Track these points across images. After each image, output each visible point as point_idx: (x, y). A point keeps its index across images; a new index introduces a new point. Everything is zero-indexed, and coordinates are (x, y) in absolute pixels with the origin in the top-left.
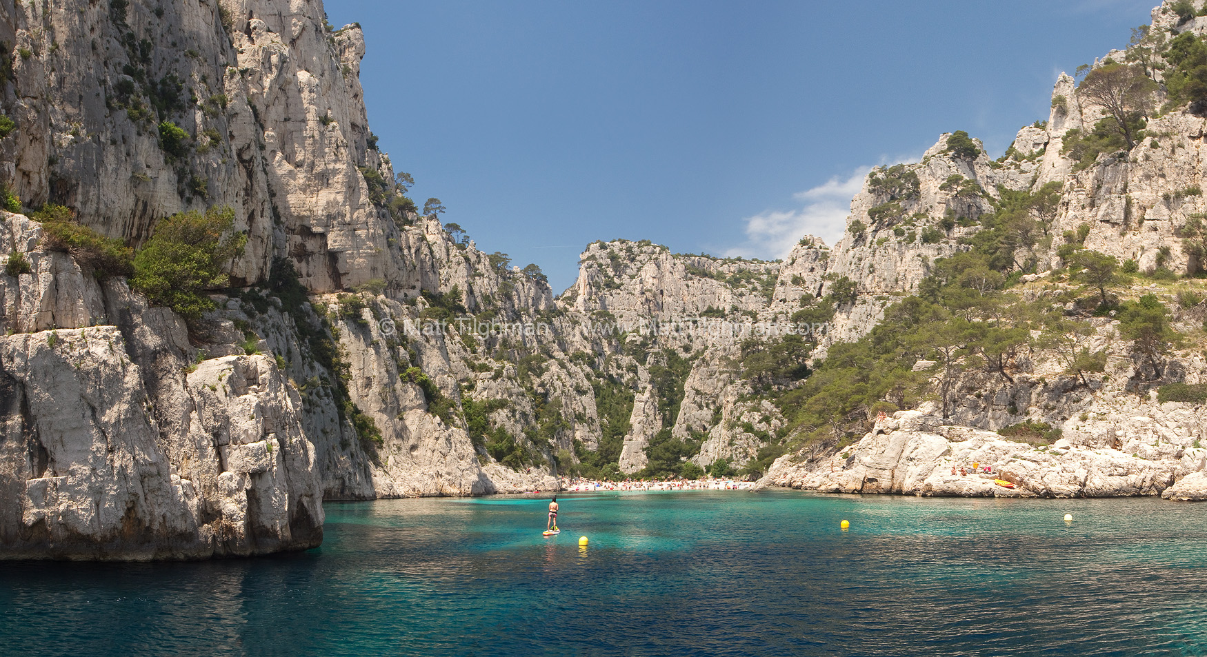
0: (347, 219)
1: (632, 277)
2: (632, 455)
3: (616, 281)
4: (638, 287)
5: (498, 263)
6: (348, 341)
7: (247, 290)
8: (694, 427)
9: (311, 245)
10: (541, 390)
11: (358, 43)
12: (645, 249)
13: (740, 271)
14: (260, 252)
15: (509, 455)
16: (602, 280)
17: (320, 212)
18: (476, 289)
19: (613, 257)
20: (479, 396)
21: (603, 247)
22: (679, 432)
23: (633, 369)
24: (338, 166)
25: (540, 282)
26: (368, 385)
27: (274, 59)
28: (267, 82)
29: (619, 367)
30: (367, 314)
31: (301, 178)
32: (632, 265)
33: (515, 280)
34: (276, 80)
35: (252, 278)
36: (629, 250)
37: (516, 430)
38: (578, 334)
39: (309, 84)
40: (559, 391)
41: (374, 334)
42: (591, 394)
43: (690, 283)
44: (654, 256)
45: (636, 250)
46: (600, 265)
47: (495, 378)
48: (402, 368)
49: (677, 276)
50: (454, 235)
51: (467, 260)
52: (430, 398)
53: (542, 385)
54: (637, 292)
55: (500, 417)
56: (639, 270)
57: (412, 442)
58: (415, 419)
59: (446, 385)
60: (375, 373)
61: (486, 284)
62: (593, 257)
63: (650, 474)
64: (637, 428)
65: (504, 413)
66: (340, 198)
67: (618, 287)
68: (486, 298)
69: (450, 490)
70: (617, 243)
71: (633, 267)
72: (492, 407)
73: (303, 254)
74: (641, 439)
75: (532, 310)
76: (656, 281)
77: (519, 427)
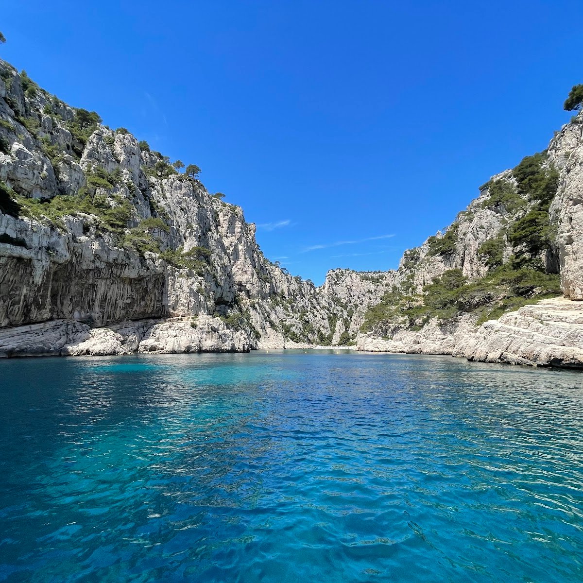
0: (251, 282)
1: (343, 281)
2: (336, 339)
3: (338, 283)
4: (345, 284)
5: (298, 280)
6: (252, 312)
7: (229, 304)
8: (355, 331)
9: (242, 288)
10: (307, 320)
11: (254, 229)
12: (347, 272)
13: (380, 276)
14: (232, 295)
15: (295, 338)
16: (333, 282)
17: (245, 280)
18: (291, 288)
19: (336, 275)
20: (287, 323)
21: (334, 271)
22: (350, 333)
23: (342, 311)
24: (249, 269)
25: (312, 285)
26: (257, 322)
27: (233, 244)
28: (231, 249)
29: (337, 311)
30: (256, 305)
31: (240, 272)
32: (343, 277)
33: (303, 284)
34: (234, 249)
35: (230, 301)
36: (342, 272)
37: (298, 333)
38: (324, 301)
39: (242, 249)
40: (313, 321)
41: (258, 310)
42: (327, 320)
43: (362, 282)
44: (350, 274)
45: (344, 272)
46: (332, 277)
47: (292, 318)
48: (266, 318)
49: (357, 281)
50: (284, 271)
51: (288, 279)
52: (272, 325)
53: (308, 319)
54: (345, 286)
55: (293, 329)
56: (345, 279)
57: (268, 336)
58: (269, 330)
59: (277, 322)
60: (259, 320)
61: (294, 286)
62: (330, 275)
63: (340, 344)
64: (337, 331)
65: (294, 327)
66: (250, 277)
67: (338, 284)
68: (294, 291)
69: (277, 348)
70: (338, 270)
71: (343, 278)
72: (292, 326)
73: (241, 291)
74: (339, 334)
75: (309, 293)
76: (351, 282)
77: (298, 331)
